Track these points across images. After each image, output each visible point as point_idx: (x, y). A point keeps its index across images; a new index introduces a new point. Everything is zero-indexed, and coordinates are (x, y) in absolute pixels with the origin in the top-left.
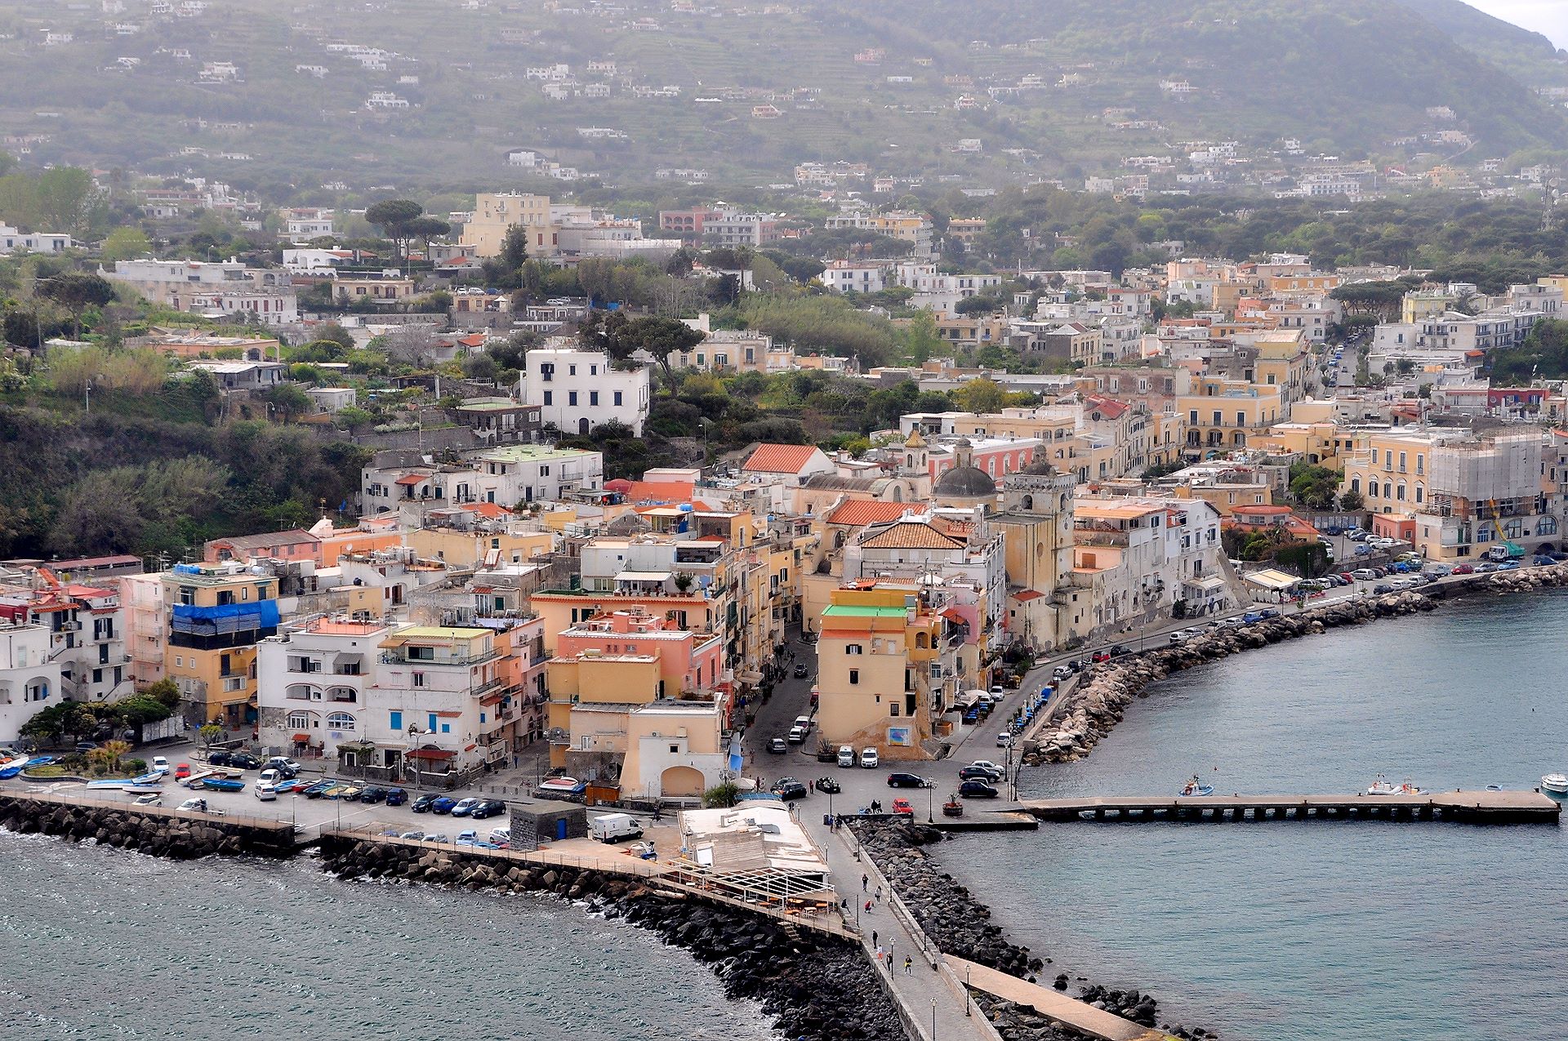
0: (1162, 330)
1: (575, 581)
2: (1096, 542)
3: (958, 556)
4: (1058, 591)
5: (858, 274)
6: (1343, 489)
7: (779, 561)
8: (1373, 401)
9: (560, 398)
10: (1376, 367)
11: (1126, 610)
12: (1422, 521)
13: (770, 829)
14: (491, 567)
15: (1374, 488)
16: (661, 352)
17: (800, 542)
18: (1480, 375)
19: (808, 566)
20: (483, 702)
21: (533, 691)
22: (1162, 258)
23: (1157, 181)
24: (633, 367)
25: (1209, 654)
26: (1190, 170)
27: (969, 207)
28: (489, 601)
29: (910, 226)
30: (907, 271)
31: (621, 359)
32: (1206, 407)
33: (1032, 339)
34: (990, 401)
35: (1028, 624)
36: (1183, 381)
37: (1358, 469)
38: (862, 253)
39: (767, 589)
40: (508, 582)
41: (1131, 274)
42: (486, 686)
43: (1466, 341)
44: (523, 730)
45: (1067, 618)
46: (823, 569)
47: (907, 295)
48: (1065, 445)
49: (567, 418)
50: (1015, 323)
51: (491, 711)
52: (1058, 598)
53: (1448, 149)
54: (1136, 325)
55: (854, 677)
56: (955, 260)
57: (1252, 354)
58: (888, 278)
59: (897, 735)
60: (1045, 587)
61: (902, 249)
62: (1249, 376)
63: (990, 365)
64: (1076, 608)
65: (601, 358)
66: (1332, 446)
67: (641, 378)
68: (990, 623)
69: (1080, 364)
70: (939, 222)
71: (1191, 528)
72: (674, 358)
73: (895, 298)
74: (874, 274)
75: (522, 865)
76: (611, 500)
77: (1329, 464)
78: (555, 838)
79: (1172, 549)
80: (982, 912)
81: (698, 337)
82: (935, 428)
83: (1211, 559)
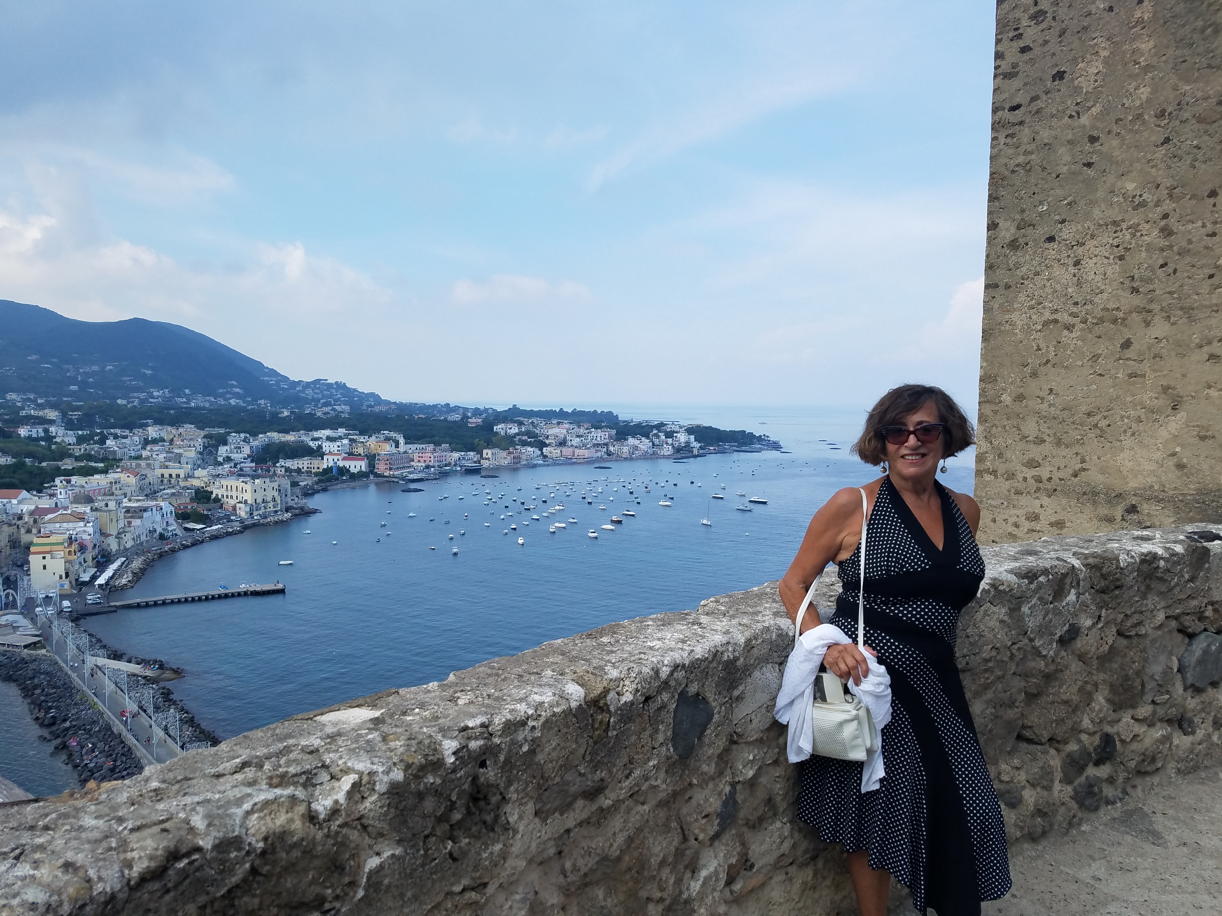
0: (148, 448)
2: (131, 517)
3: (82, 524)
4: (119, 534)
5: (34, 430)
6: (214, 496)
8: (220, 470)
10: (220, 459)
11: (143, 538)
12: (238, 505)
13: (16, 622)
15: (223, 496)
17: (19, 523)
18: (252, 461)
19: (23, 531)
22: (147, 425)
23: (142, 401)
25: (173, 551)
26: (153, 398)
27: (77, 409)
29: (52, 414)
30: (53, 429)
32: (166, 472)
33: (102, 451)
34: (89, 472)
35: (109, 545)
36: (157, 464)
37: (217, 491)
38: (34, 424)
41: (136, 431)
43: (247, 450)
45: (122, 542)
46: (29, 531)
47: (55, 437)
48: (118, 486)
50: (96, 447)
52: (118, 537)
53: (237, 393)
54: (140, 447)
55: (45, 567)
56: (70, 425)
57: (180, 455)
58: (46, 431)
59: (62, 586)
60: (115, 533)
61: (52, 422)
62: (179, 462)
63: (88, 460)
64: (125, 539)
66: (208, 485)
68: (95, 545)
69: (121, 459)
70: (64, 414)
71: (164, 511)
73: (49, 438)
74: (40, 430)
77: (208, 489)
79: (158, 518)
82: (69, 482)
83: (172, 520)
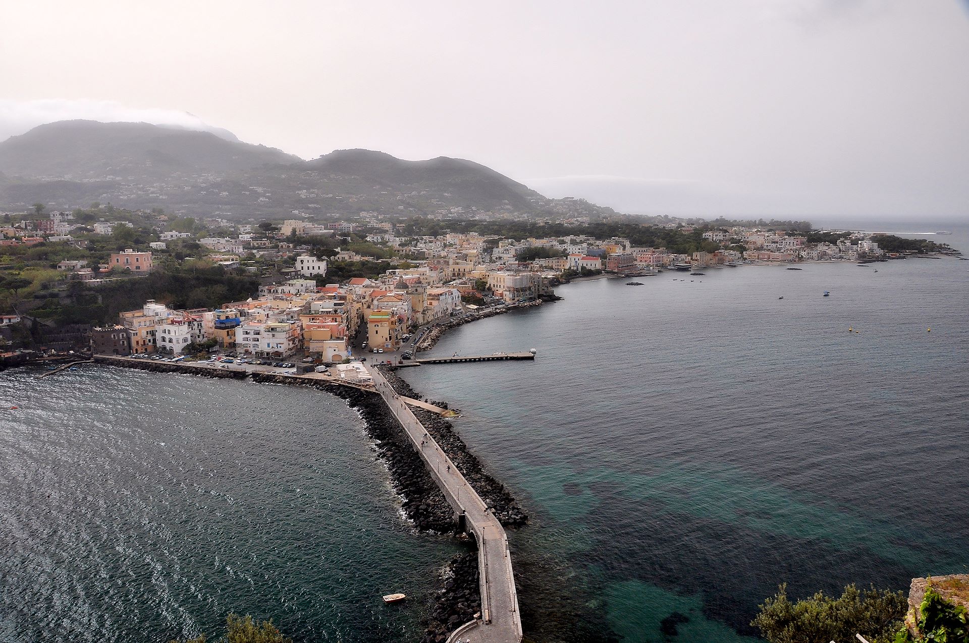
0: (446, 250)
1: (310, 311)
2: (432, 299)
3: (400, 303)
5: (376, 238)
6: (488, 285)
7: (359, 305)
8: (493, 266)
9: (305, 268)
10: (494, 258)
11: (440, 315)
12: (504, 293)
13: (358, 368)
14: (290, 309)
15: (494, 285)
16: (329, 257)
17: (363, 301)
18: (516, 260)
19: (365, 306)
20: (289, 340)
21: (301, 337)
22: (446, 233)
23: (444, 216)
24: (322, 260)
25: (459, 325)
26: (451, 213)
27: (401, 222)
28: (290, 317)
29: (387, 226)
30: (387, 237)
31: (320, 259)
32: (457, 267)
33: (416, 252)
34: (407, 267)
35: (417, 319)
36: (451, 262)
37: (491, 282)
38: (376, 233)
39: (356, 311)
40: (294, 312)
41: (438, 237)
42: (289, 337)
43: (513, 252)
44: (299, 347)
45: (426, 318)
46: (369, 307)
47: (387, 242)
48: (425, 277)
49: (307, 273)
50: (412, 249)
51: (291, 343)
52: (424, 312)
53: (507, 209)
54: (440, 249)
55: (377, 332)
56: (398, 234)
57: (467, 255)
58: (382, 238)
59: (387, 345)
60: (421, 310)
61: (386, 232)
62: (466, 260)
63: (407, 258)
64: (428, 315)
65: (315, 258)
66: (485, 276)
67: (325, 263)
68: (408, 318)
69: (428, 258)
70: (394, 225)
71: (454, 295)
72: (332, 258)
73: (384, 243)
74: (379, 237)
75: (300, 378)
76: (318, 292)
77: (484, 280)
78: (307, 372)
79: (450, 300)
80: (408, 386)
81: (338, 253)
82: (395, 273)
83: (459, 302)
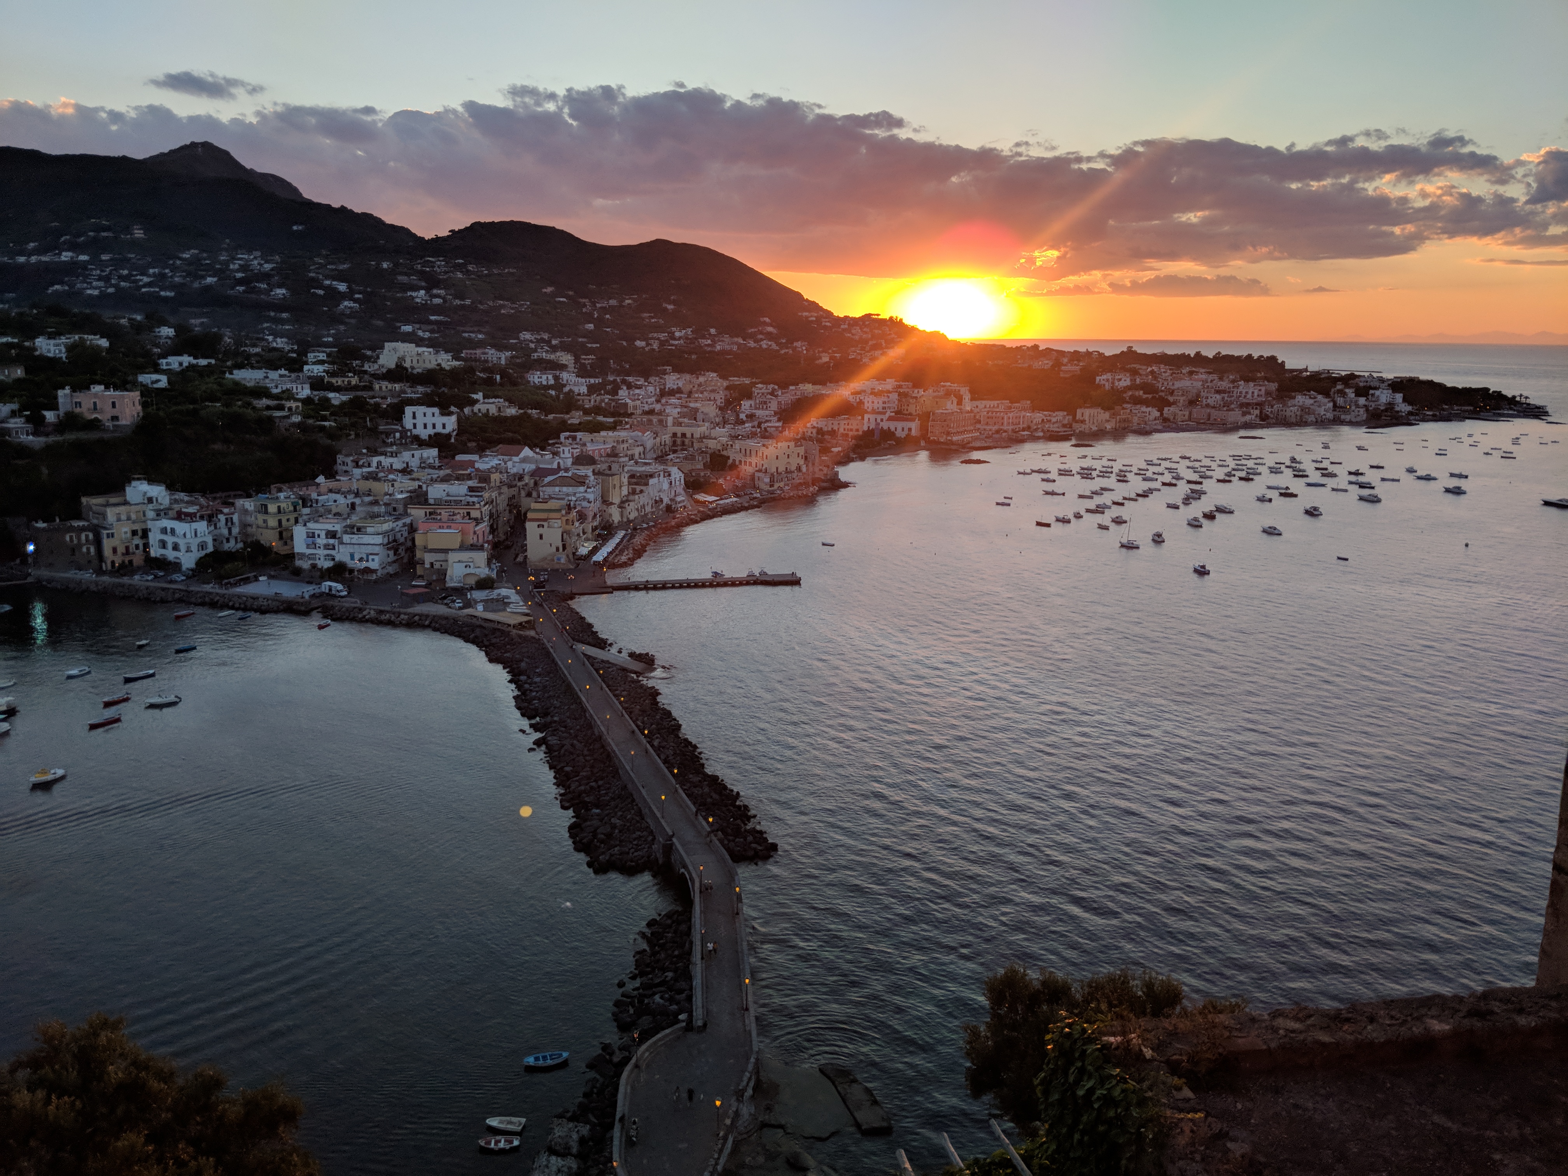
0: (663, 401)
1: (426, 500)
2: (637, 483)
3: (582, 489)
4: (623, 502)
5: (544, 377)
7: (513, 491)
8: (741, 429)
9: (420, 427)
10: (742, 416)
11: (648, 509)
12: (757, 474)
13: (508, 597)
14: (390, 495)
15: (740, 462)
16: (461, 407)
17: (520, 484)
18: (779, 420)
19: (523, 493)
20: (388, 549)
21: (409, 544)
22: (665, 373)
23: (662, 343)
24: (450, 414)
25: (680, 526)
26: (675, 339)
28: (390, 509)
29: (565, 358)
30: (565, 376)
31: (445, 412)
32: (679, 430)
33: (613, 404)
34: (595, 428)
35: (611, 515)
36: (671, 421)
37: (735, 455)
38: (546, 369)
39: (506, 503)
40: (397, 500)
41: (652, 379)
42: (389, 543)
43: (774, 406)
44: (405, 561)
45: (626, 513)
46: (529, 495)
47: (565, 386)
48: (625, 445)
49: (424, 434)
50: (607, 398)
51: (391, 553)
52: (621, 506)
53: (770, 333)
54: (653, 399)
55: (541, 537)
56: (583, 373)
57: (696, 410)
58: (556, 378)
59: (559, 559)
60: (616, 500)
61: (563, 367)
62: (695, 419)
63: (596, 414)
64: (629, 509)
65: (436, 410)
66: (725, 447)
67: (454, 418)
68: (595, 515)
69: (632, 414)
70: (578, 358)
71: (672, 478)
72: (467, 410)
73: (559, 385)
74: (550, 377)
75: (405, 614)
76: (440, 468)
77: (725, 453)
78: (419, 603)
79: (666, 486)
80: (590, 626)
81: (477, 401)
82: (574, 438)
83: (680, 489)
